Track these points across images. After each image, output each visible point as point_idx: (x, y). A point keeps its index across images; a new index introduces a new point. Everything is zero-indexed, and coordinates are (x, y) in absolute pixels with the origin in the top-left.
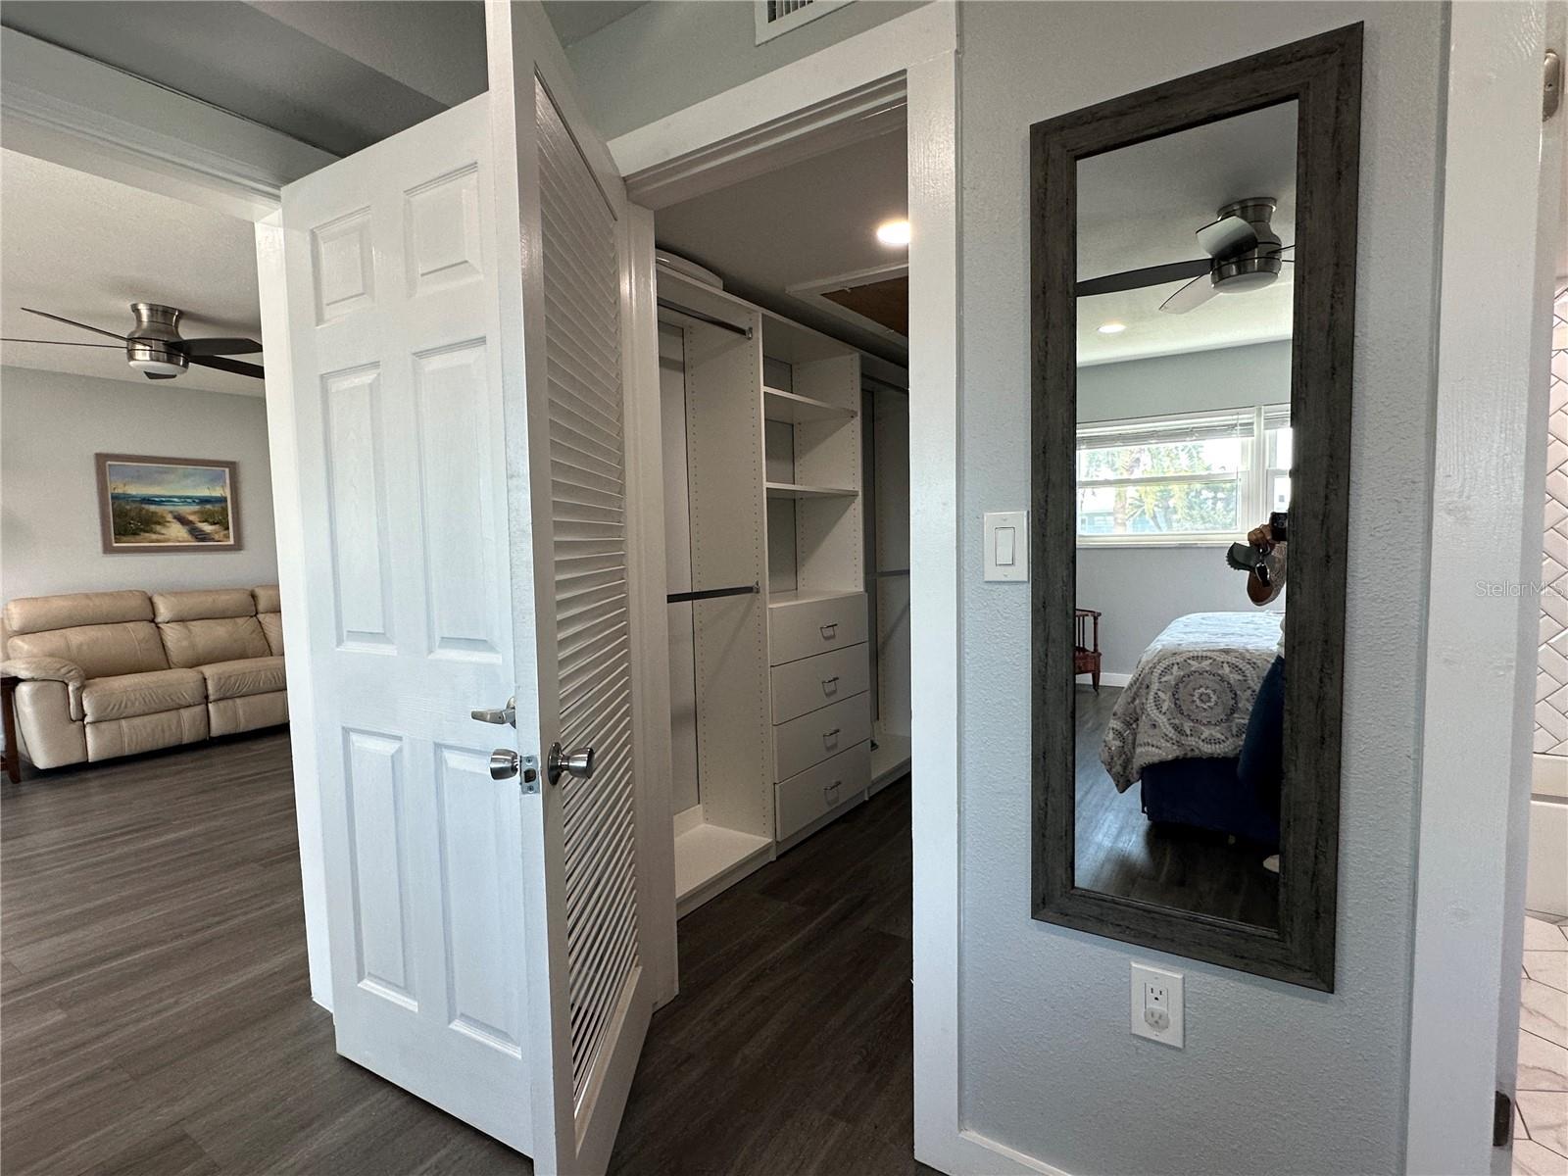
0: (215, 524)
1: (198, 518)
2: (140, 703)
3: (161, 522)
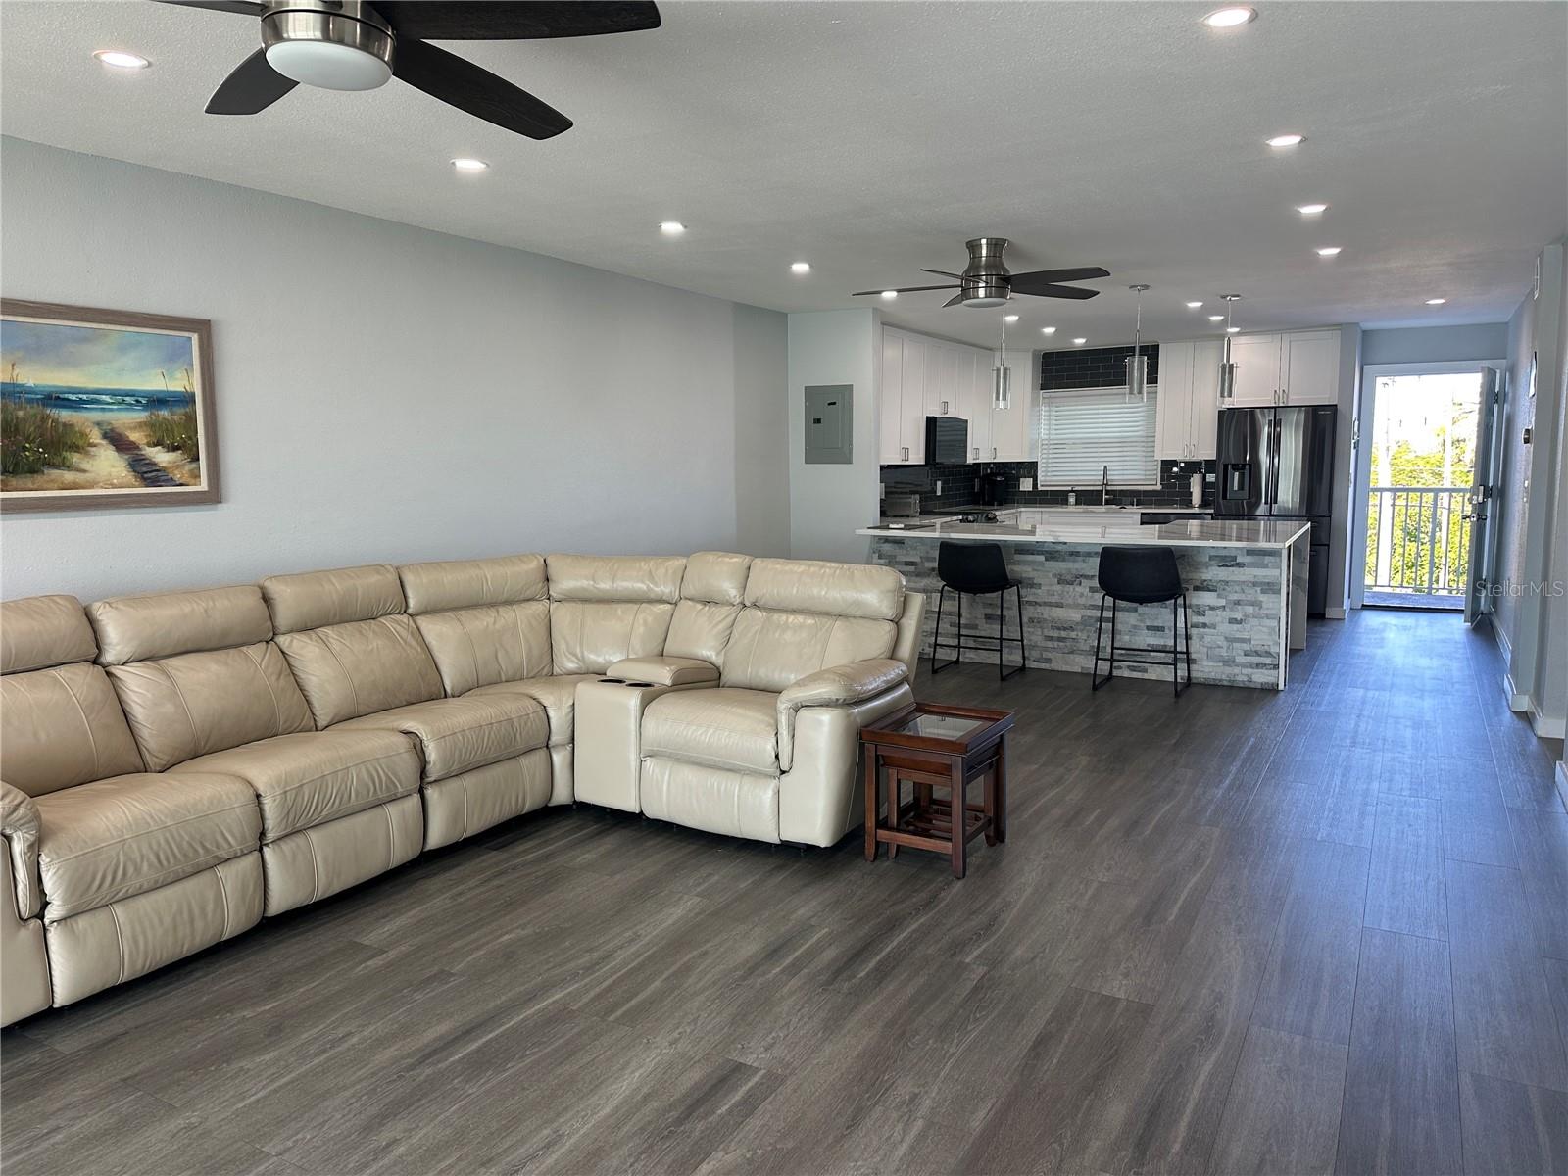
0: (174, 448)
1: (146, 436)
2: (150, 865)
3: (81, 446)
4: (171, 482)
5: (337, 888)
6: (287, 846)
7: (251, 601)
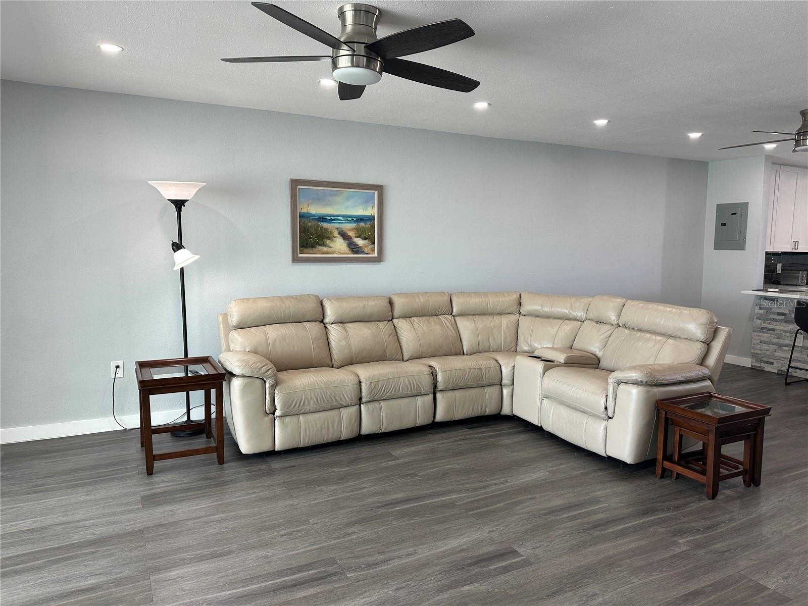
0: (365, 239)
1: (356, 234)
3: (330, 237)
4: (363, 253)
5: (391, 428)
6: (371, 406)
7: (383, 304)
